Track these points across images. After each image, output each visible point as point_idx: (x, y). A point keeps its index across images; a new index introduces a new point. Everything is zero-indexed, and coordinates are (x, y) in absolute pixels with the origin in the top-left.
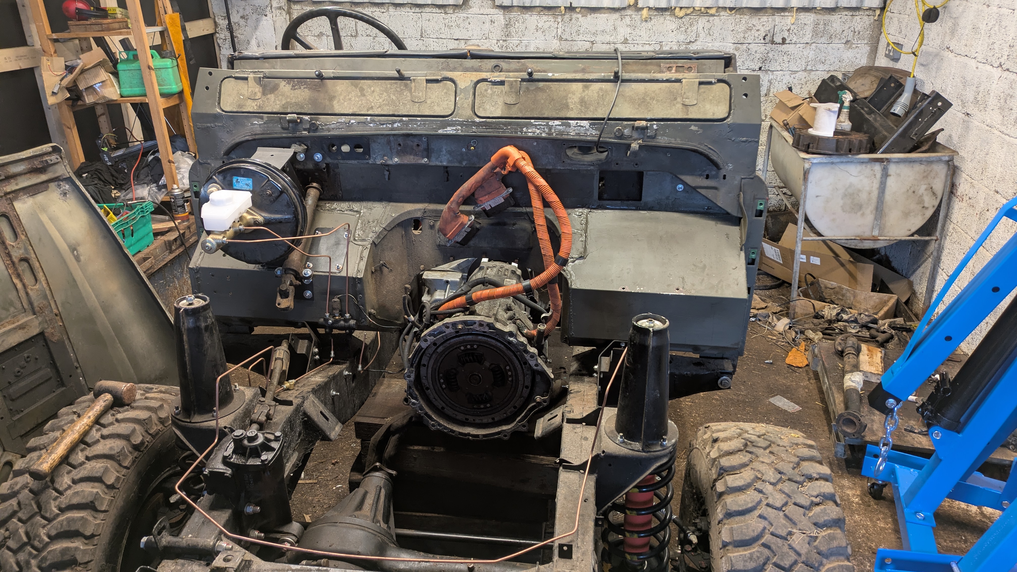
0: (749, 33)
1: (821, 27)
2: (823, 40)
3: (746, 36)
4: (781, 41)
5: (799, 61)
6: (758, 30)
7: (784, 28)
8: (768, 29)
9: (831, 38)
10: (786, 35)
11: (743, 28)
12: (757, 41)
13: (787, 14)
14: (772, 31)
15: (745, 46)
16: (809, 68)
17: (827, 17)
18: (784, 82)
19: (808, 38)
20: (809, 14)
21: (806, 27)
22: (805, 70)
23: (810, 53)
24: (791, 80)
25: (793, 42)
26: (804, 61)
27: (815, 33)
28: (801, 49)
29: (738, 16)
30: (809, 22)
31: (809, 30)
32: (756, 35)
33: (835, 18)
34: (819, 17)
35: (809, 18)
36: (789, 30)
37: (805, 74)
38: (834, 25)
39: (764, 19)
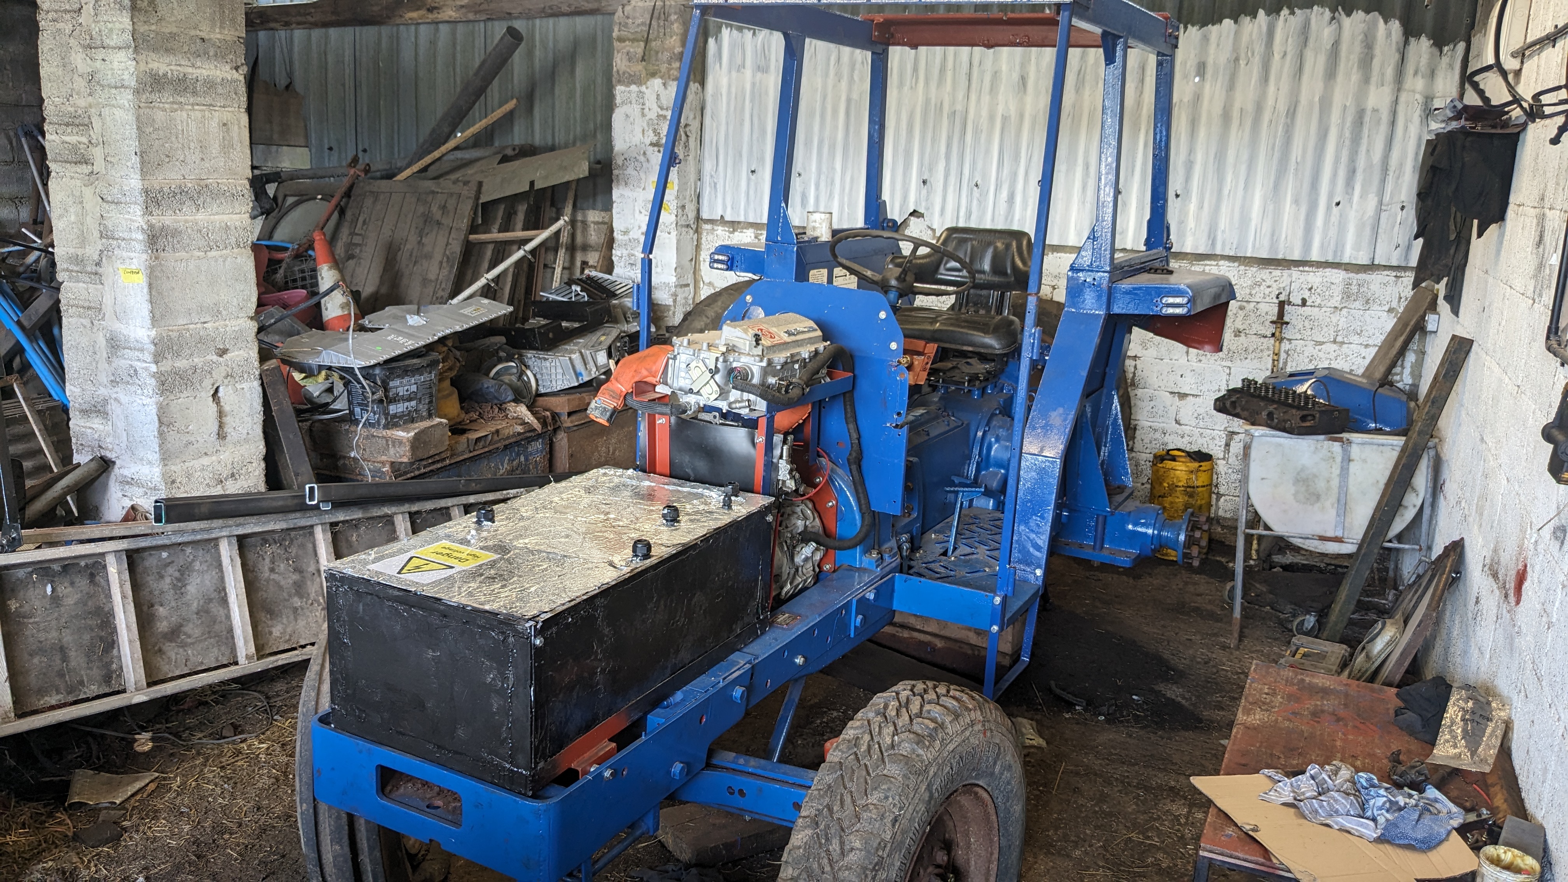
0: (1257, 289)
1: (1354, 288)
2: (1357, 304)
3: (1253, 292)
4: (1300, 302)
5: (1325, 329)
6: (1269, 287)
7: (1304, 287)
8: (1282, 285)
9: (1367, 302)
10: (1306, 295)
11: (1249, 283)
12: (1267, 300)
13: (1307, 269)
14: (1288, 288)
15: (1252, 305)
16: (1339, 339)
17: (1362, 276)
18: (1306, 354)
19: (1336, 301)
20: (1336, 271)
21: (1333, 287)
22: (1335, 342)
23: (1342, 320)
24: (1315, 352)
25: (1316, 304)
26: (1332, 330)
27: (1347, 295)
28: (1328, 314)
29: (1242, 268)
30: (1337, 281)
31: (1337, 291)
32: (1267, 292)
33: (1376, 279)
34: (1352, 275)
35: (1337, 276)
36: (1310, 289)
37: (1334, 347)
38: (1372, 287)
39: (1277, 273)
